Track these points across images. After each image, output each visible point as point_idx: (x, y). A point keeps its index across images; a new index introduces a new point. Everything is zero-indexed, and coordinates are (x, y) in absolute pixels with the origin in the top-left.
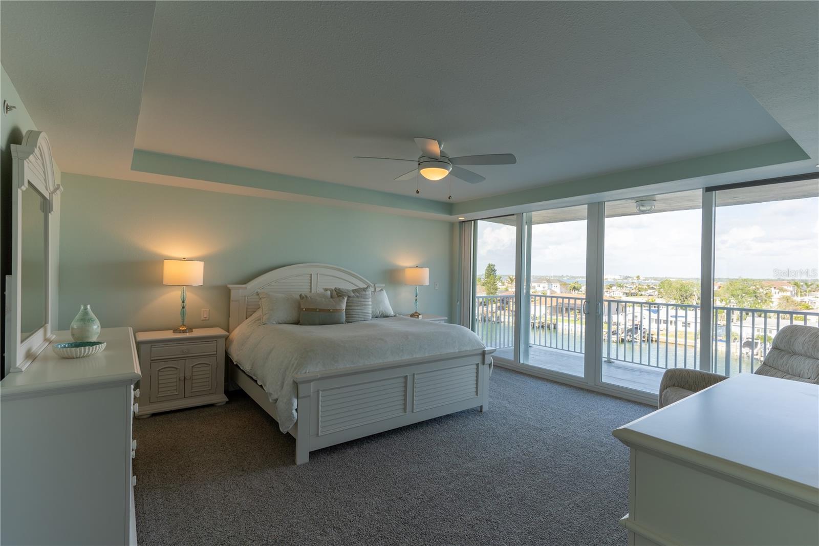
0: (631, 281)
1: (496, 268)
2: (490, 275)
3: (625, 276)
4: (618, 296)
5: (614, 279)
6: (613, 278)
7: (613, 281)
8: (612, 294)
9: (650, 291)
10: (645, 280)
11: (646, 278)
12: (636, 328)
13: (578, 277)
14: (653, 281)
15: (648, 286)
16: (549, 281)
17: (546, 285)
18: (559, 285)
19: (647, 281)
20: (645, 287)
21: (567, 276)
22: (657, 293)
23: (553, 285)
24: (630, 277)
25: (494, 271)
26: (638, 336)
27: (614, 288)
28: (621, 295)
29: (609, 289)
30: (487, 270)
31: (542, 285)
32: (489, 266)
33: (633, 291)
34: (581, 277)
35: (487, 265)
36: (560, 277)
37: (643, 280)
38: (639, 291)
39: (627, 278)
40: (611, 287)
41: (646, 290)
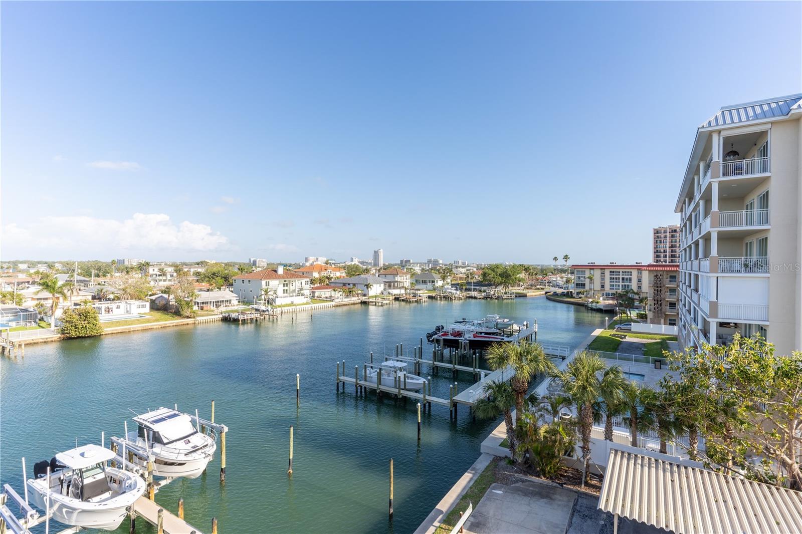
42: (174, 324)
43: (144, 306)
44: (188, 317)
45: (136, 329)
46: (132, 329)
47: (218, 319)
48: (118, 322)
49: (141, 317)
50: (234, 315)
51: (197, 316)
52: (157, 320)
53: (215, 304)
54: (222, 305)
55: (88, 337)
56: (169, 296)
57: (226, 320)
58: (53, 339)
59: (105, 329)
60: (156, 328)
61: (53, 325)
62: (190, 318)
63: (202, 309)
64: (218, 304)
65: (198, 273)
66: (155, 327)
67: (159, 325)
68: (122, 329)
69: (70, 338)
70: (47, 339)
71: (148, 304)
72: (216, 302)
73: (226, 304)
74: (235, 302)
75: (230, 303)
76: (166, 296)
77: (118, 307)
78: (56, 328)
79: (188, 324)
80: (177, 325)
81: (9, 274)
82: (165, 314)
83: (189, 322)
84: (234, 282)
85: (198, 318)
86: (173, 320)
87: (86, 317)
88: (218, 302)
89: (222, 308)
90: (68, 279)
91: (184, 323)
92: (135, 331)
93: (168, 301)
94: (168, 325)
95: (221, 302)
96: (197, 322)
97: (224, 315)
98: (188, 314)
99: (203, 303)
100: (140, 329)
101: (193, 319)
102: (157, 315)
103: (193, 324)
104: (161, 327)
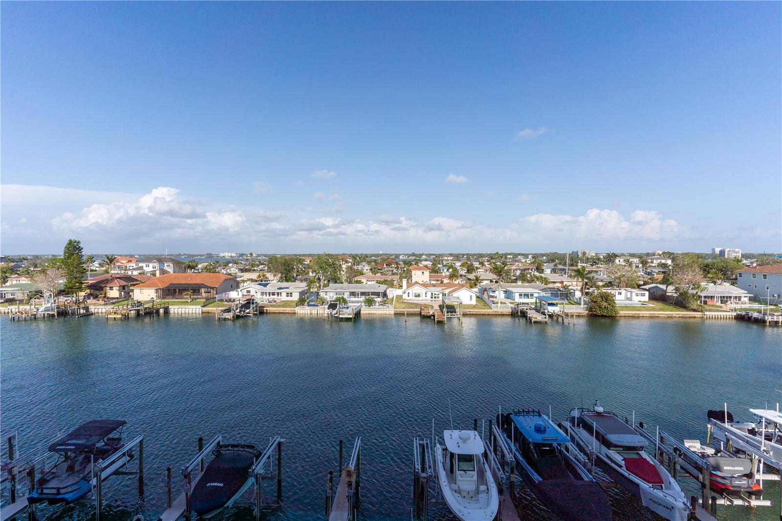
0: (246, 258)
1: (81, 245)
2: (73, 254)
3: (241, 253)
4: (234, 272)
5: (231, 257)
6: (230, 255)
7: (230, 258)
8: (228, 271)
9: (261, 267)
10: (257, 257)
11: (258, 255)
12: (249, 303)
13: (196, 256)
14: (264, 258)
15: (260, 262)
16: (160, 260)
17: (157, 265)
18: (172, 265)
19: (259, 258)
20: (257, 263)
21: (184, 254)
22: (266, 268)
23: (166, 265)
24: (245, 255)
25: (80, 249)
26: (250, 311)
27: (230, 265)
28: (237, 271)
29: (226, 266)
30: (67, 248)
31: (151, 265)
32: (70, 242)
33: (247, 267)
34: (199, 255)
35: (67, 242)
36: (177, 255)
37: (256, 257)
38: (252, 267)
39: (242, 255)
40: (228, 264)
41: (258, 266)
42: (681, 316)
43: (643, 295)
44: (694, 310)
45: (645, 315)
46: (641, 315)
47: (731, 316)
48: (626, 307)
49: (642, 304)
50: (755, 315)
51: (706, 311)
52: (661, 310)
53: (719, 299)
54: (729, 302)
55: (609, 316)
56: (667, 287)
57: (743, 319)
58: (583, 314)
59: (621, 312)
60: (663, 317)
61: (582, 303)
62: (697, 311)
63: (705, 303)
64: (724, 300)
65: (663, 264)
66: (661, 316)
67: (666, 314)
68: (633, 314)
69: (596, 316)
70: (580, 313)
71: (647, 293)
72: (721, 297)
73: (735, 301)
74: (746, 300)
75: (740, 300)
76: (663, 287)
77: (620, 294)
78: (585, 306)
79: (695, 317)
80: (683, 317)
81: (511, 263)
82: (666, 304)
83: (696, 316)
84: (738, 276)
85: (706, 313)
86: (679, 311)
87: (606, 300)
88: (724, 297)
89: (731, 305)
90: (553, 268)
91: (691, 316)
92: (643, 316)
93: (665, 291)
94: (674, 315)
95: (727, 297)
96: (705, 317)
97: (739, 313)
98: (695, 307)
99: (705, 297)
100: (648, 315)
101: (701, 313)
102: (659, 305)
103: (700, 317)
104: (668, 317)
